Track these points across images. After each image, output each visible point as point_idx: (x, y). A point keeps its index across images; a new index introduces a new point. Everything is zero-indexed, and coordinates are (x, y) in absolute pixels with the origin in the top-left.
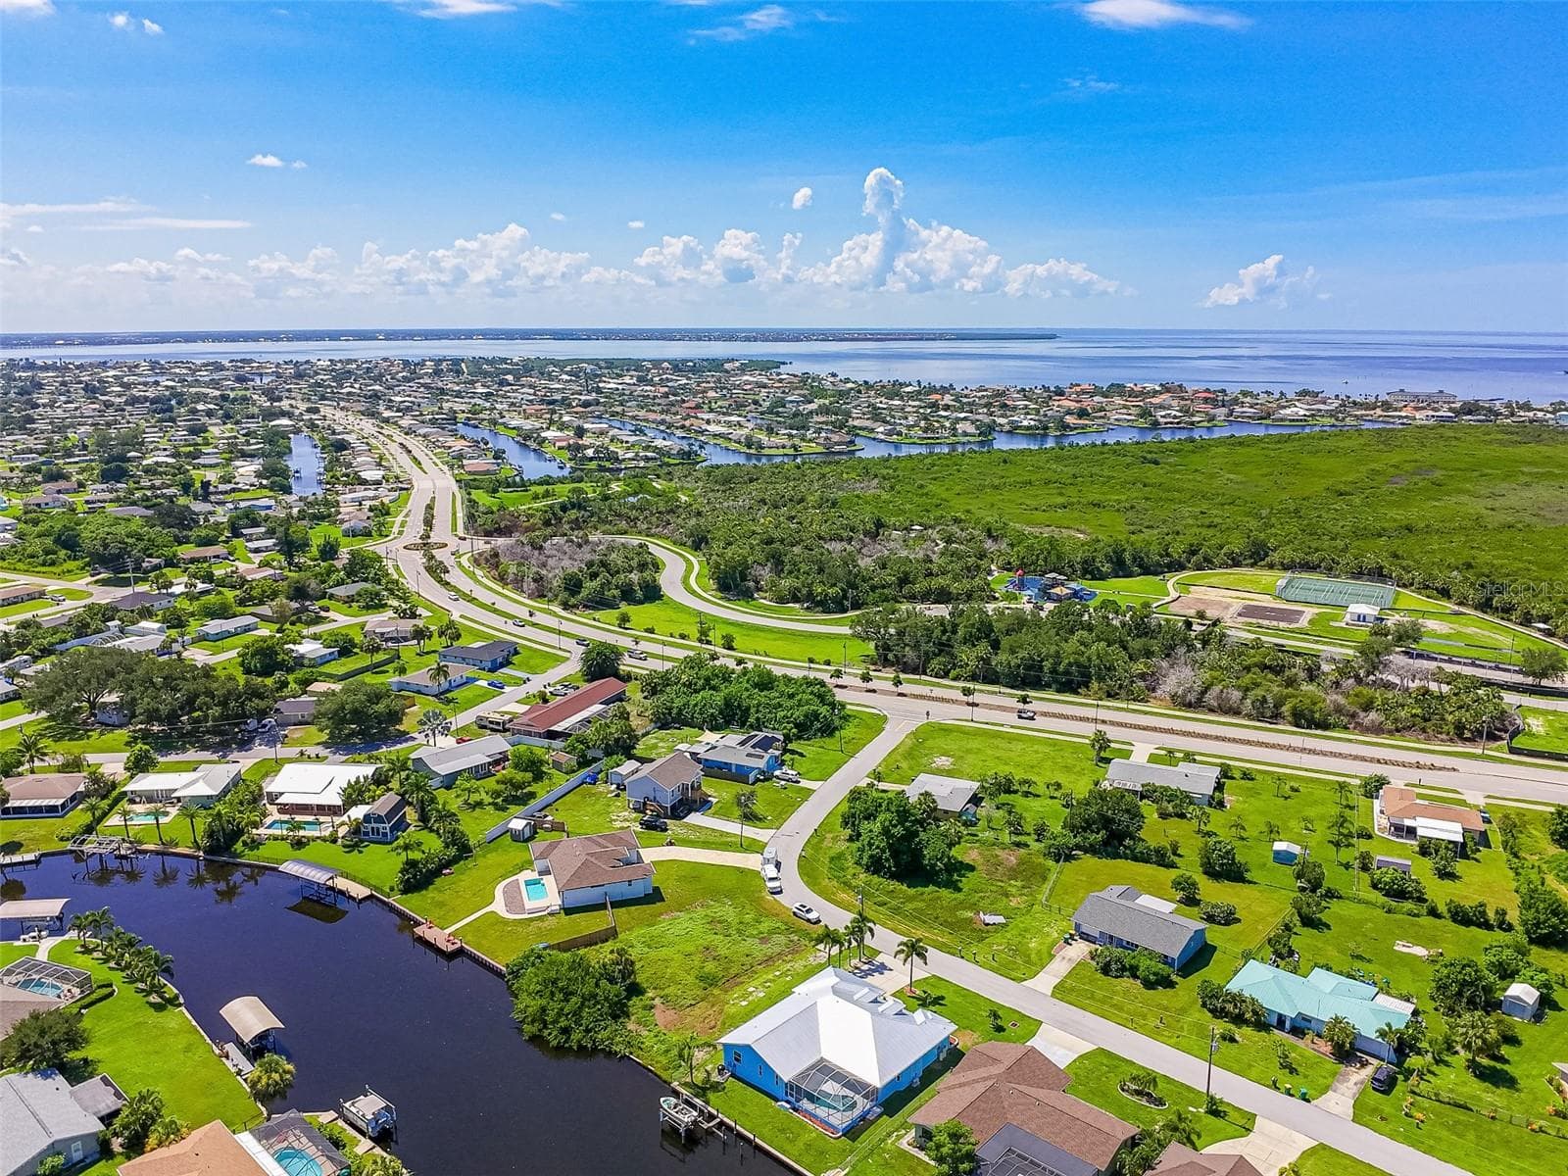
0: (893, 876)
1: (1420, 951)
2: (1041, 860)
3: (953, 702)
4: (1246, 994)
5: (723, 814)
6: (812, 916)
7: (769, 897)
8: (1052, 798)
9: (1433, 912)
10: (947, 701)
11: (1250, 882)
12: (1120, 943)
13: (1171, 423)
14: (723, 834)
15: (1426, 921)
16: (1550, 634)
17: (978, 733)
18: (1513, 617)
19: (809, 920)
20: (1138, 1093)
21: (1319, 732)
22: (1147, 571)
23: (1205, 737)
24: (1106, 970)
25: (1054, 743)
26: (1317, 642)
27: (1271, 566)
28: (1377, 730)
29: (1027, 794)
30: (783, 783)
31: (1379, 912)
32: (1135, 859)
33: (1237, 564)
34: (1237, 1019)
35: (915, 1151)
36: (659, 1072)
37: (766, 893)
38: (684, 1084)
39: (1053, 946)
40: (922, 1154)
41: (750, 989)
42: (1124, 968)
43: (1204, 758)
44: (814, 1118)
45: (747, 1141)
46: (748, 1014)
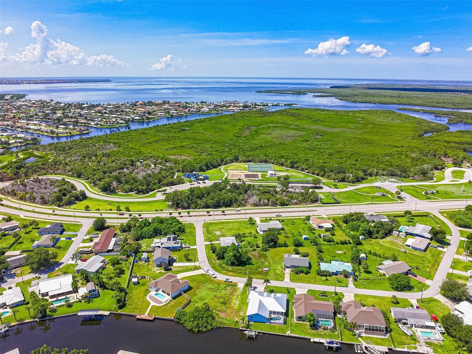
0: (237, 265)
1: (341, 252)
2: (262, 252)
3: (205, 215)
4: (326, 270)
5: (181, 261)
6: (230, 280)
7: (215, 279)
8: (250, 236)
9: (338, 243)
10: (203, 216)
11: (304, 246)
12: (295, 267)
13: (176, 115)
14: (187, 267)
15: (337, 245)
16: (308, 173)
17: (219, 223)
18: (299, 169)
19: (230, 282)
20: (323, 296)
21: (286, 207)
22: (214, 167)
23: (267, 213)
24: (297, 273)
25: (237, 222)
26: (267, 182)
27: (240, 162)
28: (296, 204)
29: (244, 237)
30: (188, 249)
31: (329, 246)
32: (280, 247)
33: (232, 162)
34: (326, 276)
35: (298, 322)
36: (234, 327)
37: (213, 279)
38: (243, 327)
39: (282, 271)
40: (300, 322)
41: (235, 302)
42: (300, 272)
43: (272, 219)
44: (277, 323)
45: (266, 333)
46: (240, 307)
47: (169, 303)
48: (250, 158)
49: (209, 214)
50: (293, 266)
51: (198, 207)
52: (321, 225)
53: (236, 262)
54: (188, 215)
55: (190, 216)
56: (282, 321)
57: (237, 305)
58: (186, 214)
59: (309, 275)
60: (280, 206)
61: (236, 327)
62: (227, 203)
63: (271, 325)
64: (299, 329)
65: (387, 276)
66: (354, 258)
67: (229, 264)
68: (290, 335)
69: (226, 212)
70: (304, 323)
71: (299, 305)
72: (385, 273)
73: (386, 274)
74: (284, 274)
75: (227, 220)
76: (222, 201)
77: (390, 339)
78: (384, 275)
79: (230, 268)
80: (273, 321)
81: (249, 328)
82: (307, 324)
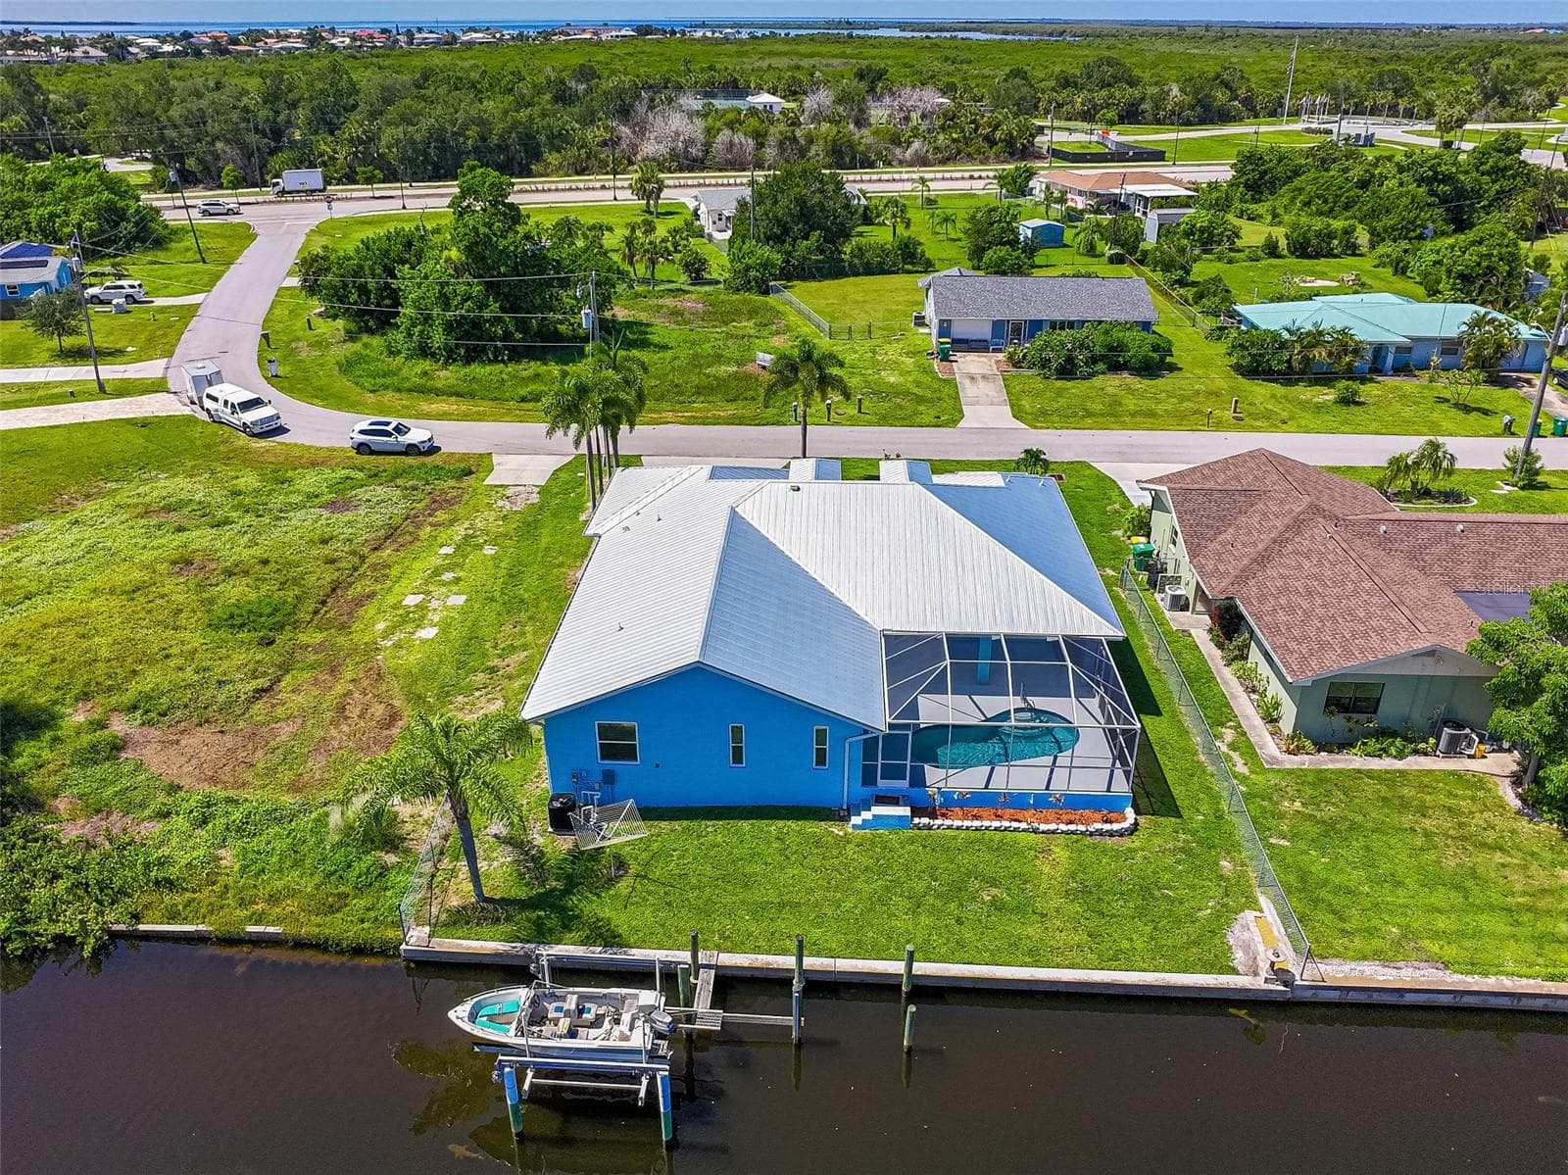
2: (735, 298)
7: (259, 443)
12: (1038, 328)
14: (35, 387)
19: (412, 450)
20: (1416, 494)
24: (1065, 374)
34: (1322, 375)
35: (1328, 762)
36: (310, 929)
38: (459, 920)
40: (1353, 761)
41: (411, 600)
42: (1094, 360)
44: (1015, 803)
45: (881, 988)
46: (468, 649)
50: (1017, 326)
52: (1119, 192)
56: (1090, 769)
57: (428, 633)
59: (1169, 381)
61: (344, 927)
64: (1398, 857)
66: (1491, 270)
68: (1307, 974)
70: (1413, 763)
71: (1263, 560)
74: (950, 380)
80: (969, 780)
81: (568, 922)
82: (1478, 782)
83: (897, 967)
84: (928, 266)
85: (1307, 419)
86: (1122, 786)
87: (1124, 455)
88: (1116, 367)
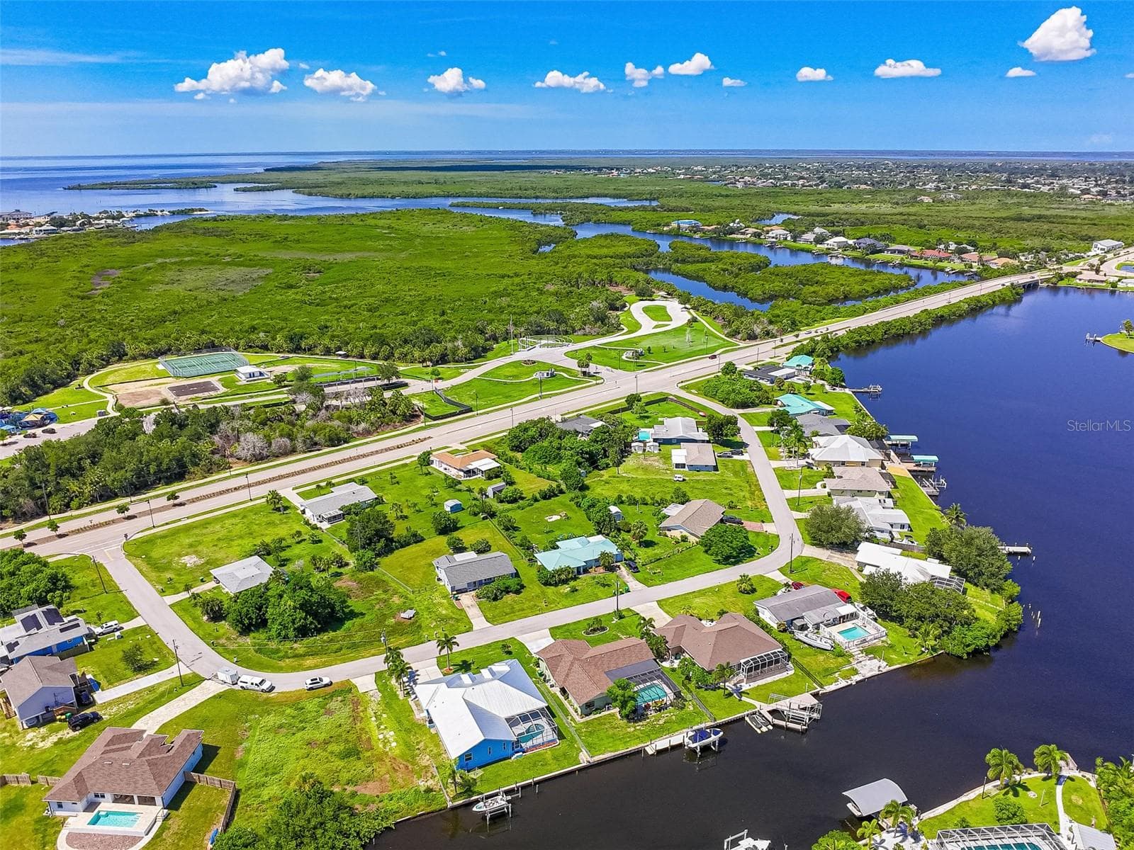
0: (319, 631)
1: (556, 518)
2: (363, 575)
3: (113, 522)
4: (561, 567)
5: (115, 678)
6: (326, 681)
7: (272, 695)
8: (299, 543)
9: (536, 500)
10: (107, 524)
11: (462, 527)
12: (481, 583)
14: (151, 689)
15: (536, 505)
17: (175, 533)
18: (318, 352)
19: (326, 685)
20: (594, 630)
21: (346, 445)
22: (57, 385)
23: (303, 472)
24: (495, 599)
25: (234, 515)
26: (252, 397)
27: (134, 359)
28: (367, 433)
29: (283, 549)
30: (118, 633)
31: (520, 511)
32: (402, 546)
33: (108, 363)
34: (565, 582)
35: (588, 718)
36: (429, 810)
37: (265, 695)
38: (454, 799)
39: (453, 606)
40: (592, 717)
41: (381, 736)
42: (502, 591)
43: (333, 481)
44: (539, 746)
45: (529, 785)
46: (408, 746)
47: (162, 829)
48: (163, 344)
49: (127, 514)
50: (475, 583)
51: (73, 504)
52: (470, 467)
53: (312, 623)
54: (54, 533)
55: (60, 536)
56: (549, 734)
57: (394, 744)
58: (47, 532)
59: (524, 594)
60: (328, 446)
61: (434, 807)
62: (168, 469)
63: (529, 758)
64: (602, 735)
65: (692, 539)
66: (605, 520)
67: (291, 633)
68: (592, 760)
69: (183, 497)
70: (603, 714)
71: (567, 675)
72: (685, 533)
73: (688, 535)
74: (462, 610)
75: (197, 519)
76: (153, 468)
77: (800, 673)
78: (684, 539)
79: (300, 647)
80: (530, 744)
81: (473, 793)
82: (613, 715)
83: (531, 781)
84: (422, 540)
85: (565, 602)
86: (556, 737)
87: (523, 632)
88: (508, 592)
